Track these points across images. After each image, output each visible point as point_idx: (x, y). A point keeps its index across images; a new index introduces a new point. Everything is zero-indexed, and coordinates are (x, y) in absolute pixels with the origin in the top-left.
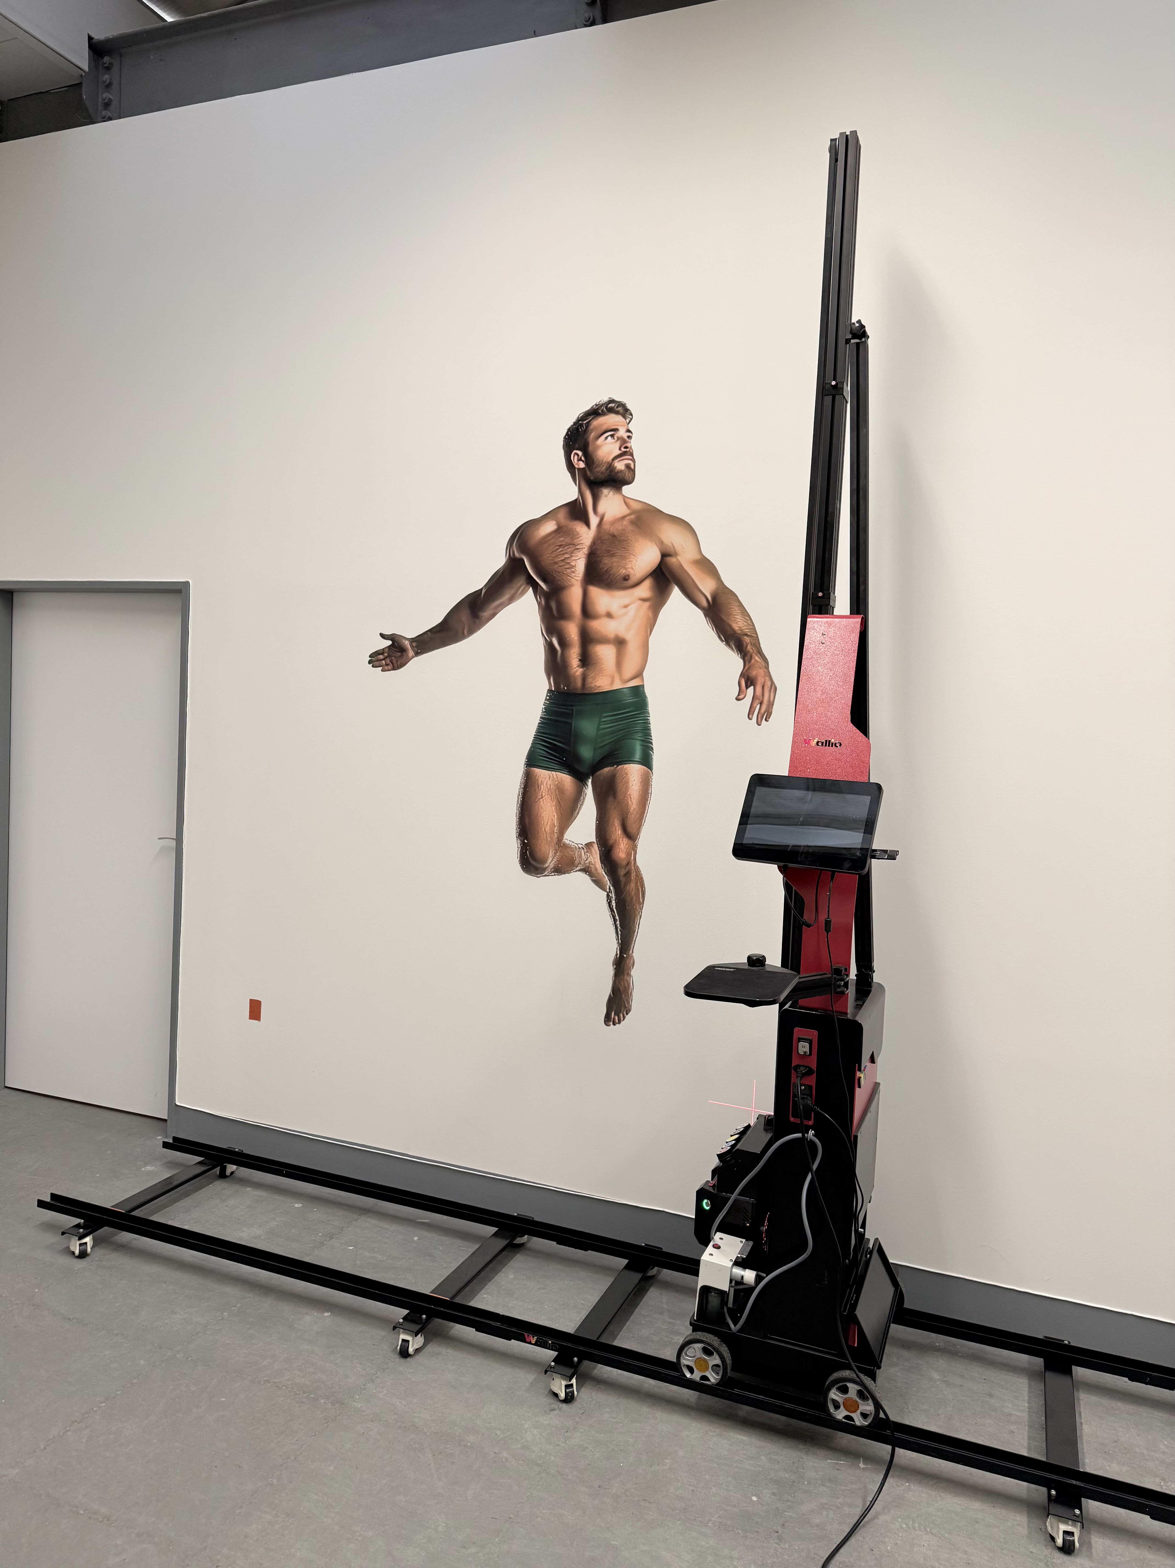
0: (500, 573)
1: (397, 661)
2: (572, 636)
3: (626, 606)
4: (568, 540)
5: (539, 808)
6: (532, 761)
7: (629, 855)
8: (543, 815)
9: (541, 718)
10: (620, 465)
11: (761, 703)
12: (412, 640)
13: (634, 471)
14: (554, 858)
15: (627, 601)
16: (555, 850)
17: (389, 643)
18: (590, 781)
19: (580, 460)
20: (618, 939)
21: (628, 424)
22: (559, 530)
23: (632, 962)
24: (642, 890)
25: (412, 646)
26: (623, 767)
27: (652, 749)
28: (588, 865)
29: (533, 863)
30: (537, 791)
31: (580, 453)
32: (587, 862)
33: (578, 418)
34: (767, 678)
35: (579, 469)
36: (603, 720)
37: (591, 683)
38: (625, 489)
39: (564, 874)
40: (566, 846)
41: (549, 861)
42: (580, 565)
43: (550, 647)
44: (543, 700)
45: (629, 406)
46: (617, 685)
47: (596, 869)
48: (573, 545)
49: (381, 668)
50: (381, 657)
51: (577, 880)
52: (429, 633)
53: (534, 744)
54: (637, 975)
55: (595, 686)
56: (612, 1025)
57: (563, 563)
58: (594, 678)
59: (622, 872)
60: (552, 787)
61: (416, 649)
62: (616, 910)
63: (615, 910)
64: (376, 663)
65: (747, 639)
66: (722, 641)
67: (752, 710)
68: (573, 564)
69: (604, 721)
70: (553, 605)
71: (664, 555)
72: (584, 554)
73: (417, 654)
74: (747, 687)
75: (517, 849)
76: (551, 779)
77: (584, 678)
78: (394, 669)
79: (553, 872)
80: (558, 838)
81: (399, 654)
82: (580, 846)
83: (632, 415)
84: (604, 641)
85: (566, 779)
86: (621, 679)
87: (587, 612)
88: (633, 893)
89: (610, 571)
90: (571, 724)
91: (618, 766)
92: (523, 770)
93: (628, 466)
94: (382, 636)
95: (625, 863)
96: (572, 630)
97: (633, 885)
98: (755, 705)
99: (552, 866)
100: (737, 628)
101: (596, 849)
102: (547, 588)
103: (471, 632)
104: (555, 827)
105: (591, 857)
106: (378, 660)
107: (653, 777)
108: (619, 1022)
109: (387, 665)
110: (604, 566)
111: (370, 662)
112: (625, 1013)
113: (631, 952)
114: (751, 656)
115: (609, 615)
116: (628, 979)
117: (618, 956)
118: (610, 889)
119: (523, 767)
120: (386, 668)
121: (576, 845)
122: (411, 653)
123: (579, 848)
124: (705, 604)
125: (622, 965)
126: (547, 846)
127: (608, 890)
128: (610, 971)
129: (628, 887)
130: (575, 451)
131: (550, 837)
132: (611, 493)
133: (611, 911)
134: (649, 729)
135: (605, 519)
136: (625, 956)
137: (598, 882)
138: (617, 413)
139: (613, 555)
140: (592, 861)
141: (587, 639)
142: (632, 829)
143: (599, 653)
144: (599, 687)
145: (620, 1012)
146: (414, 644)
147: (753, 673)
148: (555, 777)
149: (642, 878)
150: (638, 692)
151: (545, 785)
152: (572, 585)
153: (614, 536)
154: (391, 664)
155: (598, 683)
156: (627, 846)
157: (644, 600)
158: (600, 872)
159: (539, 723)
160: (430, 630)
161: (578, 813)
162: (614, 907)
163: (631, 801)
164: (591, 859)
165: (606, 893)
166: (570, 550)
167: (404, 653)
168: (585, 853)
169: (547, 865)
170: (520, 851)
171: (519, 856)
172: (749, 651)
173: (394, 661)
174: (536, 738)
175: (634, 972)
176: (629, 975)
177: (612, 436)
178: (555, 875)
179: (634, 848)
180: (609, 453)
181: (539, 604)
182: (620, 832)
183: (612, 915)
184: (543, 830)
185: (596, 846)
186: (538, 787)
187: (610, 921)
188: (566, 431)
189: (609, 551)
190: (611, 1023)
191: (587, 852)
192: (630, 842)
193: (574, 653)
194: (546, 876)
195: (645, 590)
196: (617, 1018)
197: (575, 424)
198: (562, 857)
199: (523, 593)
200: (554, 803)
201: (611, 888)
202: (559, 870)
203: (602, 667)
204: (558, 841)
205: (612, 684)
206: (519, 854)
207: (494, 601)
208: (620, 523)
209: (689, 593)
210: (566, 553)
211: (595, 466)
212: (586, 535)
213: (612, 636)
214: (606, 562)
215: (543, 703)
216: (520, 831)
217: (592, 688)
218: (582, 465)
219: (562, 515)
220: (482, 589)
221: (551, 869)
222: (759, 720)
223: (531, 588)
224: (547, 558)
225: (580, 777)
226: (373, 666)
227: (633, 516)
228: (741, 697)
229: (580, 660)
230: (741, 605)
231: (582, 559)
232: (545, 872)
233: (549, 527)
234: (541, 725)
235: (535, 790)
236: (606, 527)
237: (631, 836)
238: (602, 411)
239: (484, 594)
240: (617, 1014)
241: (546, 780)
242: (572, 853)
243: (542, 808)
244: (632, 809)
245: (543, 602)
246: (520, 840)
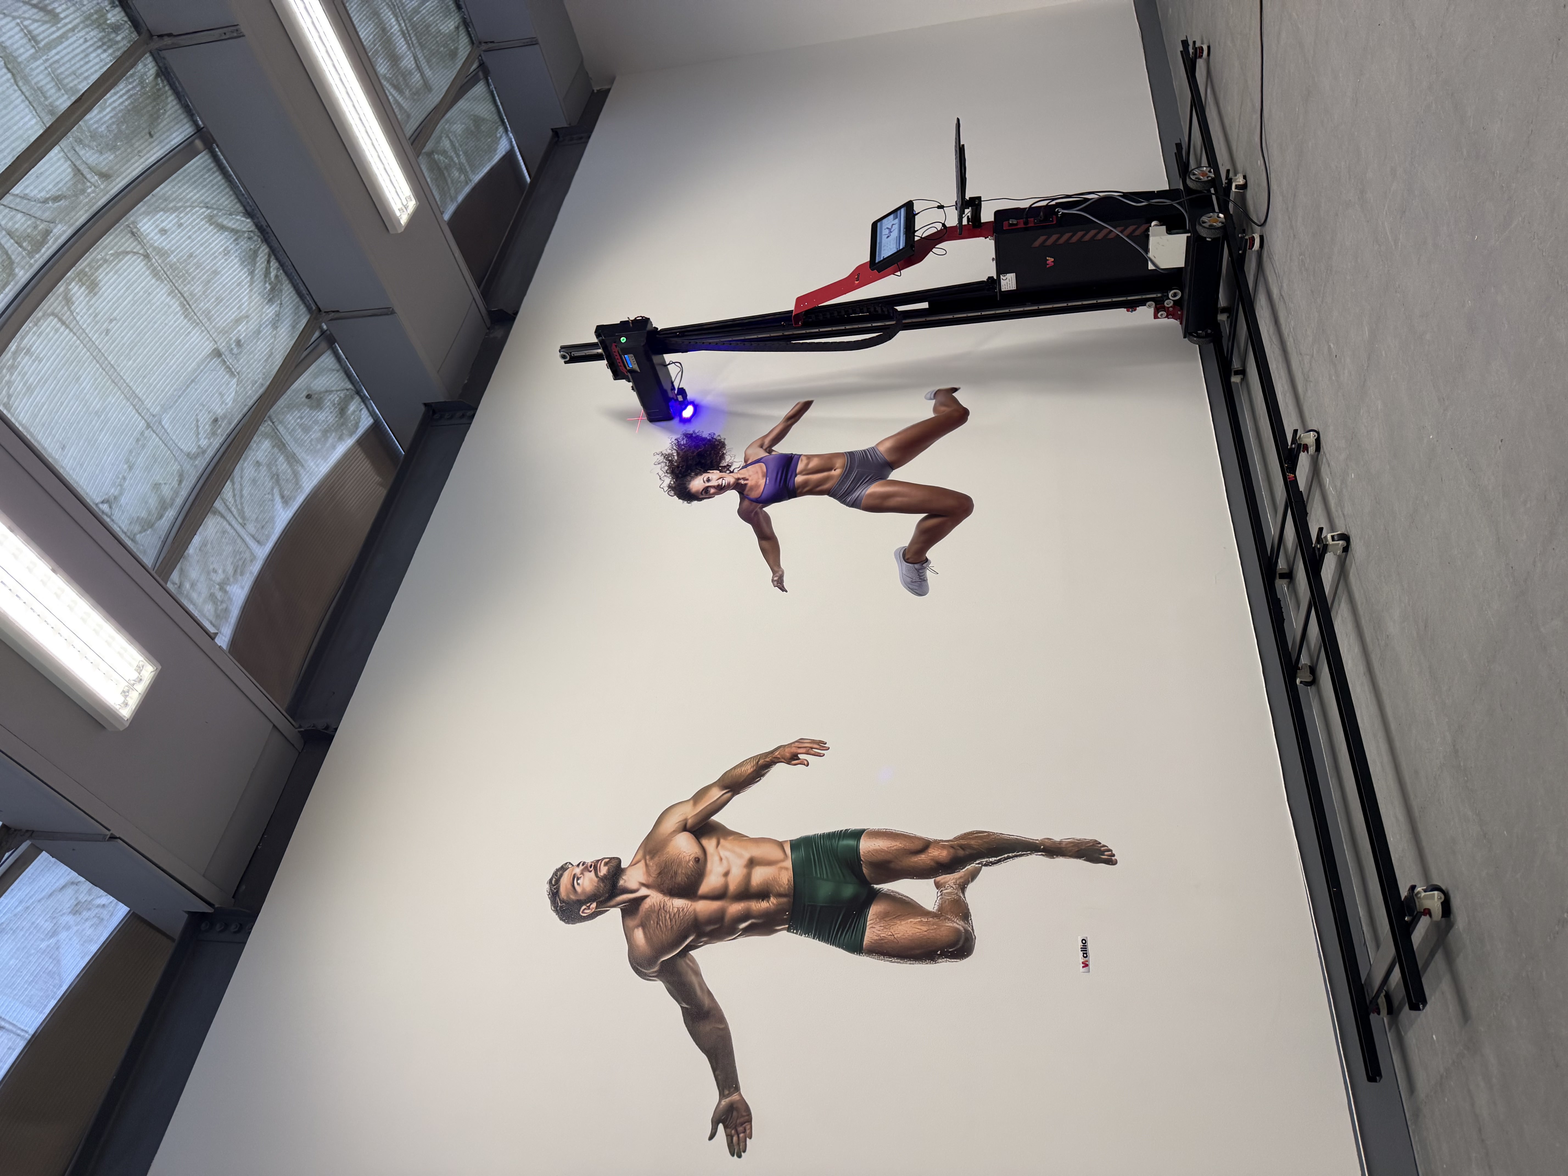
0: (670, 987)
1: (743, 1116)
2: (740, 908)
3: (721, 859)
4: (654, 916)
5: (904, 939)
6: (856, 947)
7: (944, 847)
8: (910, 933)
9: (814, 938)
10: (603, 871)
11: (812, 748)
12: (722, 1095)
13: (611, 859)
14: (953, 921)
15: (717, 858)
16: (945, 919)
17: (721, 1127)
18: (875, 886)
19: (589, 908)
20: (1027, 855)
21: (573, 865)
22: (643, 925)
23: (1047, 841)
24: (976, 833)
25: (729, 1095)
26: (863, 855)
27: (846, 830)
28: (957, 886)
29: (961, 943)
30: (886, 941)
31: (584, 907)
32: (954, 886)
33: (554, 911)
34: (793, 745)
35: (597, 908)
36: (819, 875)
37: (785, 888)
38: (624, 865)
39: (969, 909)
40: (941, 909)
41: (958, 926)
42: (679, 903)
43: (748, 931)
44: (798, 936)
45: (559, 866)
46: (789, 864)
47: (961, 877)
48: (659, 911)
49: (748, 1139)
50: (735, 1139)
51: (973, 895)
52: (717, 1073)
54: (1059, 835)
55: (788, 884)
56: (1115, 858)
57: (674, 920)
58: (781, 886)
59: (961, 853)
60: (882, 925)
61: (732, 1090)
62: (998, 856)
63: (998, 858)
64: (741, 1147)
65: (761, 762)
66: (760, 779)
67: (817, 754)
68: (676, 910)
69: (820, 875)
70: (709, 928)
71: (685, 828)
72: (669, 900)
73: (737, 1089)
74: (799, 759)
75: (948, 963)
76: (874, 926)
77: (779, 895)
78: (750, 1121)
79: (968, 921)
80: (933, 917)
81: (735, 1113)
82: (939, 894)
83: (566, 863)
84: (748, 877)
85: (874, 910)
86: (783, 861)
87: (720, 895)
88: (980, 841)
89: (688, 875)
90: (822, 907)
91: (862, 860)
92: (865, 957)
93: (606, 864)
94: (711, 1137)
95: (952, 850)
96: (735, 908)
97: (973, 842)
98: (812, 752)
99: (962, 923)
100: (752, 769)
101: (941, 878)
102: (693, 935)
103: (721, 1019)
104: (922, 921)
105: (949, 883)
106: (739, 1144)
107: (871, 828)
108: (1110, 850)
109: (744, 1131)
110: (683, 881)
111: (739, 1156)
112: (1099, 845)
113: (1037, 842)
114: (775, 757)
115: (726, 874)
116: (1064, 843)
117: (1044, 854)
118: (979, 864)
119: (862, 957)
120: (748, 1132)
121: (939, 898)
122: (735, 1097)
123: (941, 895)
124: (729, 795)
125: (1052, 850)
126: (942, 929)
128: (1060, 860)
129: (975, 846)
130: (580, 912)
131: (933, 925)
132: (624, 877)
133: (1001, 861)
134: (829, 833)
135: (644, 882)
136: (1042, 847)
137: (974, 875)
138: (561, 875)
139: (676, 873)
140: (953, 881)
141: (746, 893)
142: (918, 845)
143: (759, 882)
144: (788, 881)
145: (1100, 850)
146: (726, 1092)
147: (788, 755)
148: (872, 922)
149: (965, 834)
150: (796, 845)
151: (880, 932)
152: (695, 910)
153: (660, 874)
154: (744, 1125)
155: (786, 882)
156: (936, 849)
157: (718, 844)
158: (963, 873)
159: (819, 940)
160: (714, 1070)
161: (907, 897)
162: (995, 859)
163: (893, 847)
164: (951, 883)
165: (983, 867)
166: (663, 914)
167: (735, 1106)
168: (946, 889)
169: (962, 929)
170: (950, 959)
171: (955, 960)
172: (771, 760)
173: (742, 1120)
174: (833, 943)
175: (1057, 838)
176: (1060, 842)
177: (578, 879)
178: (971, 919)
179: (937, 842)
180: (591, 880)
181: (706, 943)
182: (923, 856)
183: (1003, 861)
184: (925, 933)
185: (938, 879)
186: (882, 939)
187: (1010, 862)
188: (561, 922)
189: (672, 877)
190: (1113, 858)
191: (945, 887)
192: (931, 846)
193: (756, 906)
194: (973, 930)
195: (710, 844)
196: (1106, 853)
197: (558, 913)
198: (952, 912)
199: (693, 960)
200: (898, 922)
201: (977, 862)
202: (966, 916)
203: (771, 879)
204: (936, 917)
205: (787, 869)
206: (953, 960)
207: (695, 993)
208: (650, 868)
209: (718, 807)
210: (665, 917)
211: (598, 893)
212: (655, 898)
213: (745, 871)
214: (680, 879)
215: (800, 936)
216: (929, 960)
217: (789, 887)
218: (594, 905)
219: (631, 923)
220: (681, 1007)
221: (965, 923)
222: (825, 749)
223: (690, 952)
224: (665, 936)
225: (874, 896)
226: (744, 1151)
227: (648, 857)
228: (806, 763)
229: (763, 900)
230: (735, 768)
231: (673, 902)
232: (969, 930)
233: (639, 935)
234: (821, 939)
235: (885, 943)
236: (651, 880)
237: (926, 845)
238: (555, 889)
239: (687, 1004)
240: (1103, 853)
241: (875, 931)
242: (947, 903)
243: (904, 935)
244: (900, 845)
245: (705, 939)
246: (938, 959)
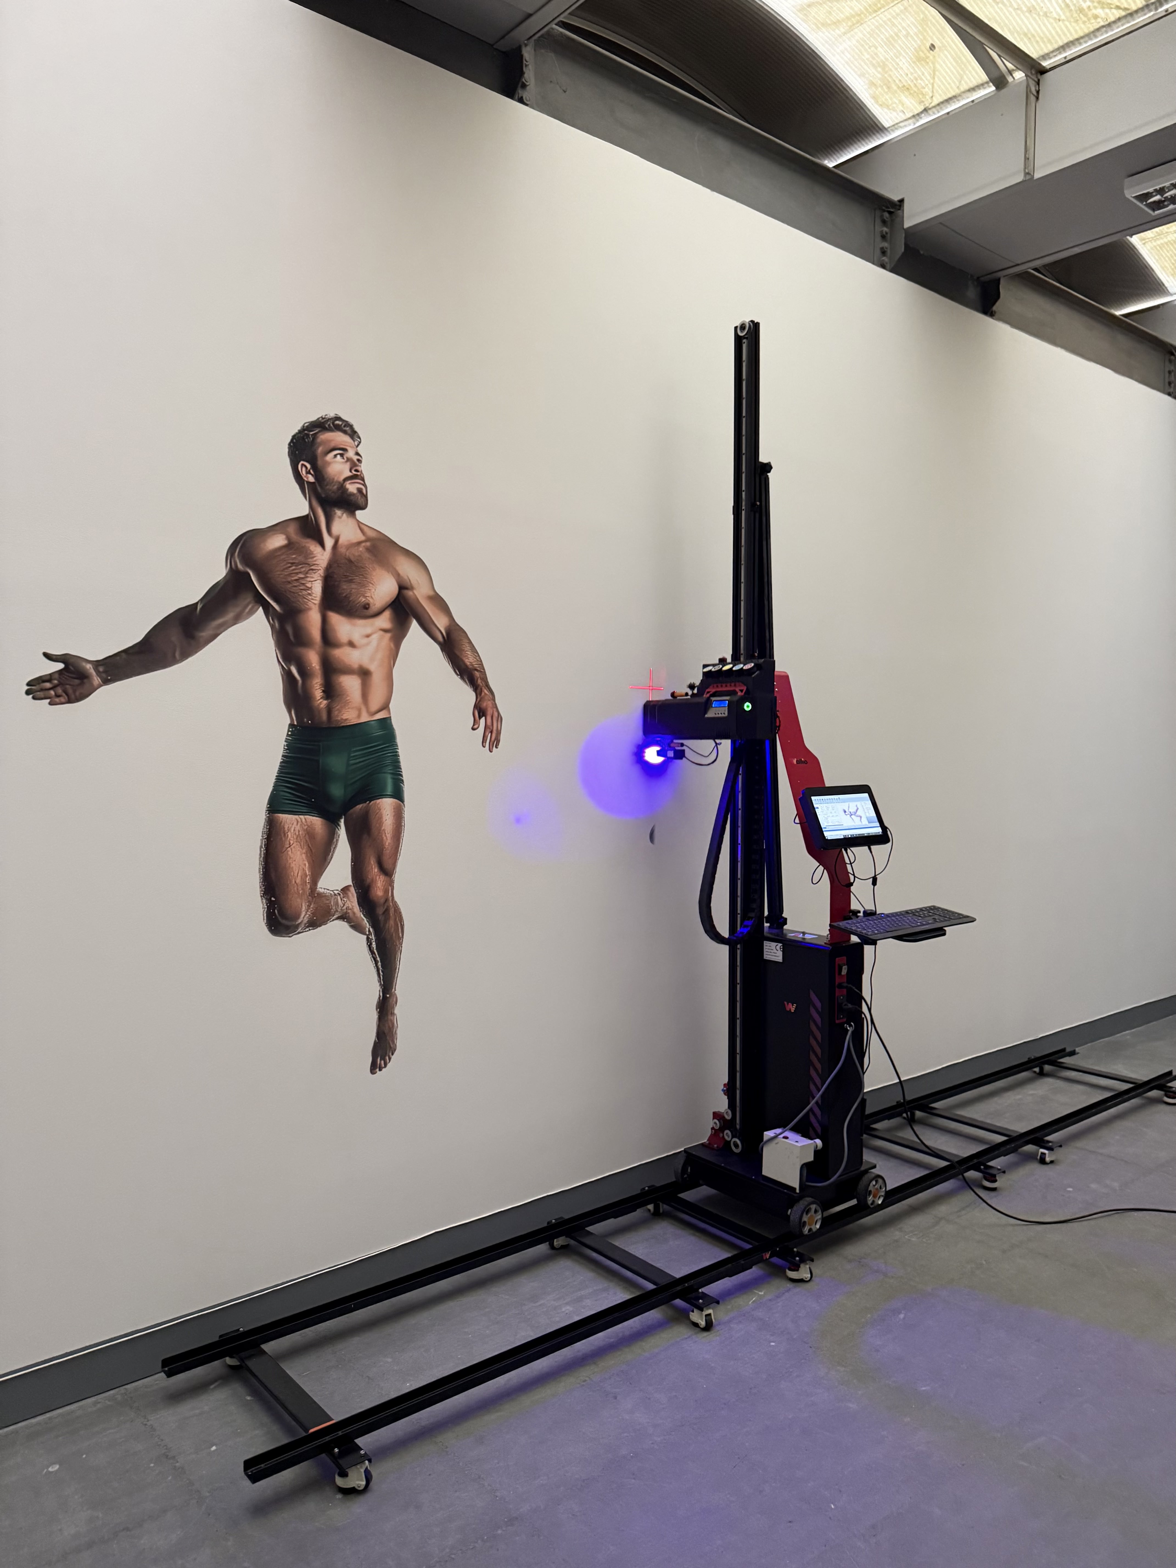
0: (219, 587)
1: (74, 692)
2: (313, 665)
3: (368, 636)
4: (301, 558)
5: (287, 859)
6: (275, 806)
7: (386, 891)
8: (292, 865)
9: (283, 756)
10: (352, 488)
11: (491, 732)
12: (97, 664)
13: (366, 497)
14: (308, 911)
15: (369, 630)
16: (309, 902)
17: (61, 666)
18: (342, 820)
19: (308, 472)
20: (380, 981)
21: (357, 446)
22: (290, 545)
23: (395, 999)
24: (401, 924)
25: (98, 673)
26: (376, 802)
27: (403, 781)
28: (345, 911)
29: (284, 922)
30: (284, 839)
31: (309, 466)
32: (345, 907)
33: (303, 426)
34: (495, 710)
35: (308, 483)
36: (352, 755)
37: (337, 716)
38: (358, 513)
39: (320, 926)
40: (320, 895)
41: (302, 916)
42: (317, 588)
43: (288, 677)
44: (284, 736)
45: (356, 428)
46: (365, 718)
47: (354, 913)
48: (307, 564)
49: (48, 701)
50: (48, 685)
51: (336, 928)
52: (124, 655)
53: (276, 786)
54: (401, 1012)
55: (342, 719)
56: (378, 1072)
57: (298, 584)
58: (340, 711)
59: (380, 911)
60: (301, 833)
61: (104, 675)
62: (377, 951)
63: (375, 951)
64: (38, 693)
65: (477, 674)
66: (457, 675)
67: (485, 738)
68: (309, 585)
69: (354, 756)
70: (289, 629)
71: (403, 587)
72: (320, 576)
73: (106, 682)
74: (480, 718)
75: (262, 910)
76: (299, 824)
77: (329, 710)
78: (70, 701)
79: (308, 927)
80: (311, 888)
81: (77, 681)
82: (336, 892)
83: (360, 438)
84: (348, 671)
85: (316, 822)
86: (368, 711)
87: (328, 639)
88: (393, 929)
89: (349, 597)
90: (318, 761)
91: (370, 802)
92: (265, 817)
93: (360, 490)
94: (47, 656)
95: (382, 901)
96: (313, 659)
97: (392, 922)
98: (487, 734)
99: (306, 920)
100: (468, 663)
101: (353, 893)
102: (281, 609)
103: (185, 655)
104: (307, 876)
105: (348, 901)
106: (42, 690)
107: (406, 809)
108: (385, 1066)
109: (57, 696)
110: (342, 591)
111: (28, 693)
112: (390, 1054)
113: (393, 990)
114: (481, 689)
115: (351, 644)
116: (392, 1018)
117: (381, 998)
118: (369, 931)
119: (264, 814)
120: (57, 700)
121: (332, 892)
122: (96, 680)
123: (335, 895)
124: (440, 639)
125: (385, 1006)
126: (299, 900)
127: (367, 933)
128: (375, 1016)
129: (387, 925)
130: (302, 462)
131: (302, 889)
132: (345, 515)
133: (372, 954)
134: (399, 762)
135: (341, 541)
136: (388, 996)
137: (357, 927)
138: (345, 432)
139: (351, 581)
140: (350, 905)
141: (330, 669)
142: (387, 865)
143: (343, 684)
144: (346, 720)
145: (385, 1056)
146: (101, 669)
147: (484, 705)
148: (304, 820)
149: (400, 913)
150: (386, 724)
151: (292, 831)
152: (310, 609)
153: (350, 561)
154: (64, 694)
155: (345, 717)
156: (384, 883)
157: (385, 631)
158: (359, 915)
159: (281, 763)
160: (125, 651)
161: (332, 858)
162: (375, 948)
163: (386, 836)
164: (348, 904)
165: (365, 937)
166: (304, 569)
167: (85, 681)
168: (341, 900)
169: (300, 921)
170: (267, 912)
171: (265, 918)
172: (479, 685)
173: (70, 691)
174: (279, 779)
175: (397, 1010)
176: (393, 1014)
177: (342, 455)
178: (310, 930)
179: (391, 883)
180: (341, 473)
181: (272, 627)
182: (376, 870)
183: (373, 957)
184: (294, 882)
185: (352, 889)
186: (285, 835)
187: (371, 965)
188: (290, 438)
189: (346, 576)
190: (378, 1070)
191: (344, 897)
192: (387, 878)
193: (316, 683)
194: (299, 933)
195: (385, 621)
196: (383, 1062)
197: (300, 432)
198: (317, 908)
199: (252, 612)
200: (304, 851)
201: (371, 929)
202: (314, 924)
203: (348, 698)
204: (311, 891)
205: (359, 716)
206: (265, 915)
207: (214, 619)
208: (356, 548)
209: (427, 627)
210: (300, 572)
211: (325, 483)
212: (322, 557)
213: (355, 666)
214: (345, 587)
215: (284, 739)
216: (265, 889)
217: (339, 721)
218: (311, 479)
219: (292, 529)
220: (197, 603)
221: (306, 924)
222: (491, 747)
223: (261, 608)
224: (279, 575)
225: (332, 820)
226: (34, 698)
227: (368, 544)
228: (476, 727)
229: (323, 691)
230: (470, 642)
231: (318, 581)
232: (298, 929)
233: (277, 541)
234: (283, 764)
235: (281, 838)
236: (342, 550)
237: (388, 872)
238: (329, 425)
239: (201, 609)
240: (383, 1058)
241: (293, 826)
242: (327, 902)
243: (290, 858)
244: (387, 844)
245: (277, 625)
246: (266, 899)
